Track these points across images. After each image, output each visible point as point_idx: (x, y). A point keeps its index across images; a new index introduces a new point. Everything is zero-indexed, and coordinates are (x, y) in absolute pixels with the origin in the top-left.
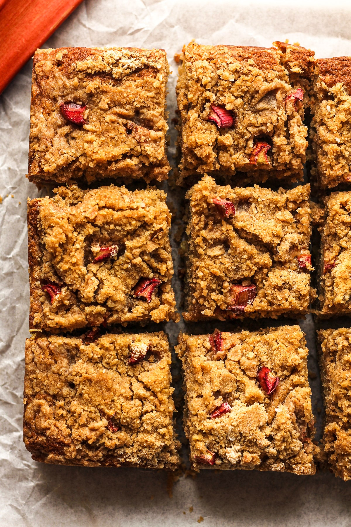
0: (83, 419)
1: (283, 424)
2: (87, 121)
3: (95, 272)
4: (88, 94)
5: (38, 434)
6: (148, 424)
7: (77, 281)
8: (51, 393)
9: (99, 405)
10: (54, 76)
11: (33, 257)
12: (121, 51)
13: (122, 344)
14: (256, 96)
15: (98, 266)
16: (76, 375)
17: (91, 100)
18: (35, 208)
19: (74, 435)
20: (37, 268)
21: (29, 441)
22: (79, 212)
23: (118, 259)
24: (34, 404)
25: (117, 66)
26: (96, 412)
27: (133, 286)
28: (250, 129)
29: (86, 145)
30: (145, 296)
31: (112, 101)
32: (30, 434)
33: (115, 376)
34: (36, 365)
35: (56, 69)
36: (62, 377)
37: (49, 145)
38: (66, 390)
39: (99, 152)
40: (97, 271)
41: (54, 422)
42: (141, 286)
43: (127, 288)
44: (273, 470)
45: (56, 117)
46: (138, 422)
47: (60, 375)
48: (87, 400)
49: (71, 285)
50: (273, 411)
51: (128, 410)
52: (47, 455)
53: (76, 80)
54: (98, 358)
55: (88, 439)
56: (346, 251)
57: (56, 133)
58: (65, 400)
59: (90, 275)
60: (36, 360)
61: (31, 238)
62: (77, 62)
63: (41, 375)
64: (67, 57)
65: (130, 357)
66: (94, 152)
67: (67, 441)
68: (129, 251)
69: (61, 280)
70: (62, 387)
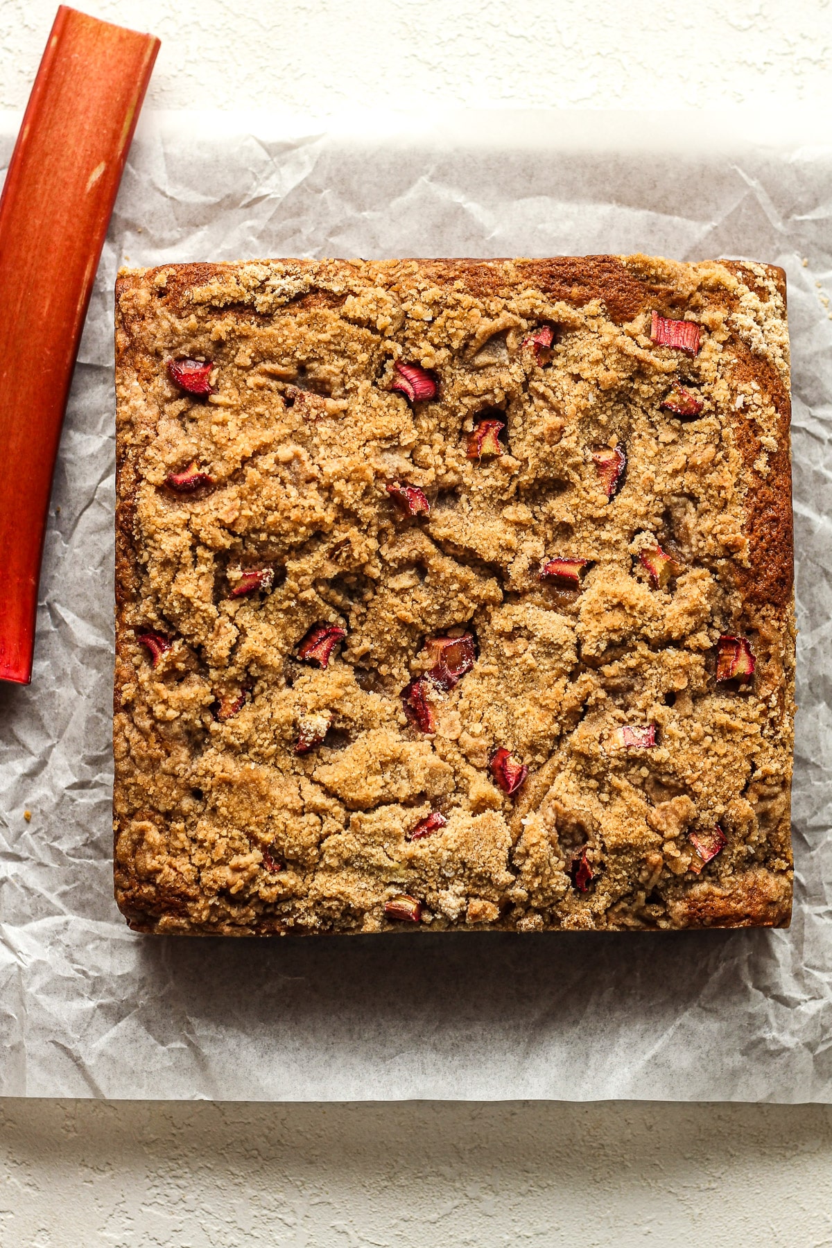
0: (221, 851)
1: (533, 845)
2: (216, 389)
3: (232, 614)
4: (214, 343)
5: (141, 882)
6: (331, 856)
7: (201, 629)
8: (161, 808)
9: (248, 825)
10: (155, 314)
11: (123, 588)
12: (268, 265)
13: (282, 720)
14: (472, 343)
15: (238, 604)
16: (204, 776)
17: (221, 353)
18: (130, 501)
19: (204, 880)
20: (130, 607)
21: (125, 896)
22: (206, 510)
23: (272, 593)
24: (133, 829)
25: (264, 292)
26: (241, 839)
27: (298, 640)
28: (466, 400)
29: (215, 429)
30: (318, 657)
31: (257, 352)
32: (127, 883)
33: (272, 775)
34: (134, 761)
35: (157, 303)
36: (181, 781)
37: (150, 432)
38: (187, 803)
39: (238, 439)
40: (236, 612)
41: (169, 859)
42: (311, 640)
43: (287, 644)
44: (523, 929)
45: (161, 385)
46: (315, 852)
47: (175, 776)
48: (225, 818)
49: (190, 637)
50: (518, 823)
51: (296, 832)
52: (157, 920)
53: (193, 319)
54: (242, 744)
55: (229, 886)
56: (597, 567)
57: (163, 412)
58: (185, 821)
59: (224, 619)
60: (133, 753)
61: (120, 553)
62: (193, 288)
63: (142, 778)
64: (174, 281)
65: (297, 741)
66: (229, 440)
67: (192, 891)
68: (293, 578)
69: (172, 628)
70: (181, 798)
